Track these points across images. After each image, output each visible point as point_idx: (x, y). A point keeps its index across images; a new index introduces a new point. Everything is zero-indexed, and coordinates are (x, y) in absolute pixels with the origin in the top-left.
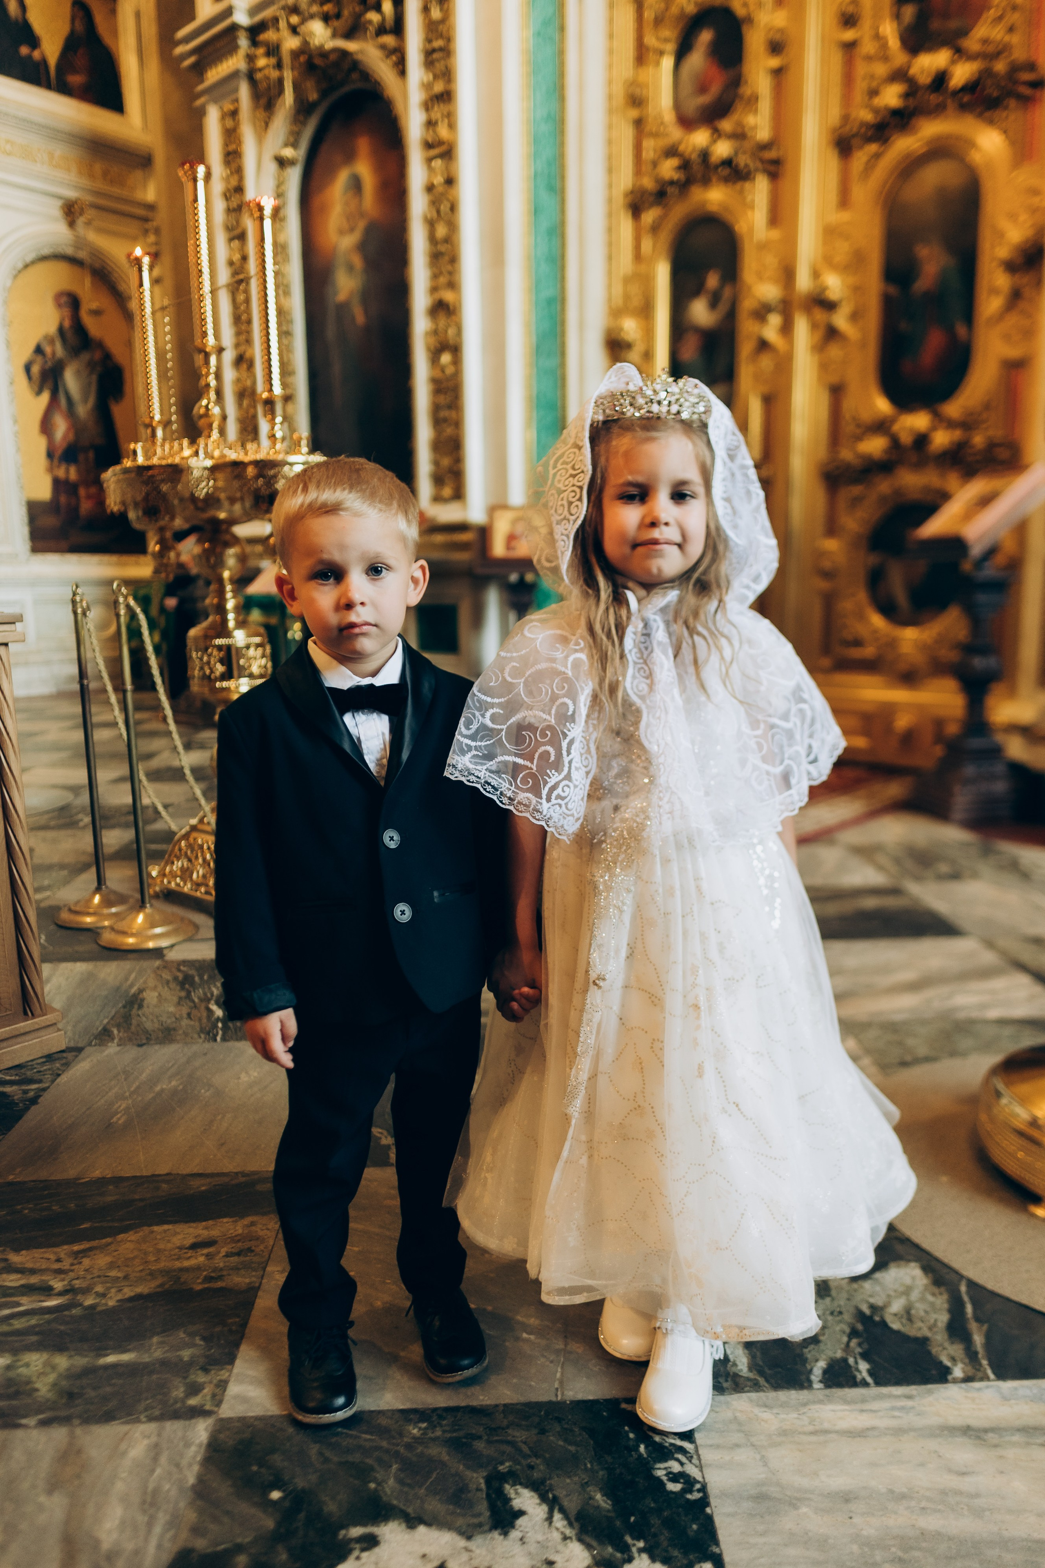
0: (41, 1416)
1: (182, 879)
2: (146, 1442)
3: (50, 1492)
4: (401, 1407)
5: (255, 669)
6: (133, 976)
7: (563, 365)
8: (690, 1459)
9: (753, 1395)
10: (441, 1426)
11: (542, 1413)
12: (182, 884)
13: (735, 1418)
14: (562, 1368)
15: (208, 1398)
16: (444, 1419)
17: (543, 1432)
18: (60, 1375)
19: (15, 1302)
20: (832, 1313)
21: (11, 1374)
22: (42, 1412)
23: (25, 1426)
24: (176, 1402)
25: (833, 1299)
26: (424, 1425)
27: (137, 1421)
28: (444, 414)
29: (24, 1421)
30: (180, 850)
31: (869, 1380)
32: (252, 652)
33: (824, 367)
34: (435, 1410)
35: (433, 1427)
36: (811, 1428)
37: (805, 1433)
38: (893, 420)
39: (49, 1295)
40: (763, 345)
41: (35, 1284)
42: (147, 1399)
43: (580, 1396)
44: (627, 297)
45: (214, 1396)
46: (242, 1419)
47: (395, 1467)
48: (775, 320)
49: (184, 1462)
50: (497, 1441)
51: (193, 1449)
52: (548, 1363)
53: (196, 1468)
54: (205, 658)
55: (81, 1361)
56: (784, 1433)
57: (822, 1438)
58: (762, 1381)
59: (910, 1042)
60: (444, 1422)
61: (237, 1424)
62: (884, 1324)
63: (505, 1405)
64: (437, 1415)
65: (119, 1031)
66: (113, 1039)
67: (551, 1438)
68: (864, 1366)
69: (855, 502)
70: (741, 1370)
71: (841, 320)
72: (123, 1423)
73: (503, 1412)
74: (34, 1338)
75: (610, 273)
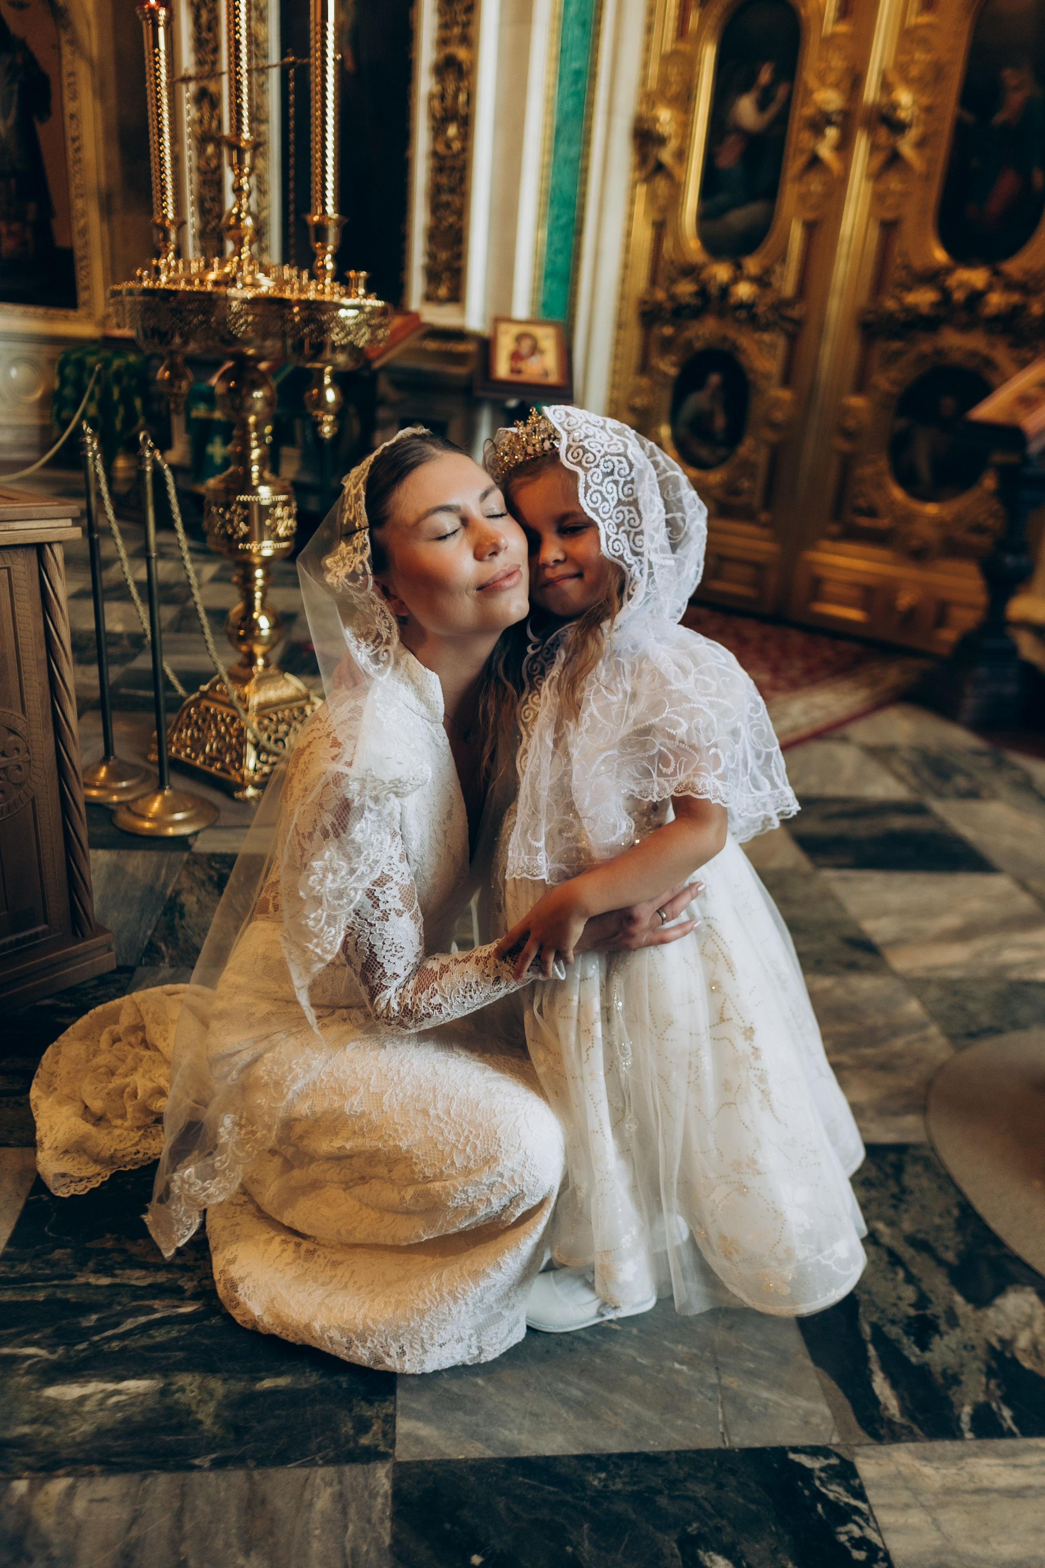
0: (214, 1456)
1: (192, 750)
2: (329, 1490)
3: (247, 1554)
4: (575, 1452)
5: (281, 531)
6: (163, 872)
7: (585, 155)
8: (867, 1521)
9: (911, 1446)
10: (620, 1477)
11: (715, 1463)
12: (193, 755)
13: (900, 1473)
14: (722, 1407)
15: (380, 1436)
16: (621, 1469)
17: (720, 1486)
18: (220, 1404)
19: (147, 1306)
20: (965, 1347)
21: (168, 1401)
22: (213, 1451)
23: (199, 1468)
24: (348, 1442)
25: (963, 1330)
26: (603, 1475)
27: (313, 1464)
28: (445, 198)
29: (197, 1462)
30: (189, 716)
31: (1015, 1429)
32: (279, 512)
33: (879, 198)
34: (610, 1456)
35: (612, 1477)
36: (971, 1486)
37: (966, 1492)
38: (948, 271)
39: (182, 1299)
40: (815, 161)
41: (162, 1283)
42: (317, 1437)
43: (747, 1444)
44: (664, 80)
45: (385, 1434)
46: (421, 1463)
47: (586, 1526)
48: (832, 133)
49: (375, 1517)
50: (679, 1497)
51: (380, 1500)
52: (707, 1401)
53: (388, 1524)
54: (228, 516)
55: (238, 1386)
56: (949, 1491)
57: (983, 1498)
58: (916, 1430)
59: (972, 1006)
60: (622, 1473)
61: (417, 1470)
62: (1015, 1362)
63: (677, 1452)
64: (613, 1463)
65: (168, 948)
66: (163, 958)
67: (731, 1494)
68: (1007, 1413)
69: (892, 358)
70: (894, 1415)
71: (906, 147)
72: (300, 1466)
73: (677, 1460)
74: (180, 1355)
75: (647, 49)
